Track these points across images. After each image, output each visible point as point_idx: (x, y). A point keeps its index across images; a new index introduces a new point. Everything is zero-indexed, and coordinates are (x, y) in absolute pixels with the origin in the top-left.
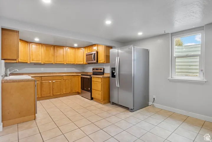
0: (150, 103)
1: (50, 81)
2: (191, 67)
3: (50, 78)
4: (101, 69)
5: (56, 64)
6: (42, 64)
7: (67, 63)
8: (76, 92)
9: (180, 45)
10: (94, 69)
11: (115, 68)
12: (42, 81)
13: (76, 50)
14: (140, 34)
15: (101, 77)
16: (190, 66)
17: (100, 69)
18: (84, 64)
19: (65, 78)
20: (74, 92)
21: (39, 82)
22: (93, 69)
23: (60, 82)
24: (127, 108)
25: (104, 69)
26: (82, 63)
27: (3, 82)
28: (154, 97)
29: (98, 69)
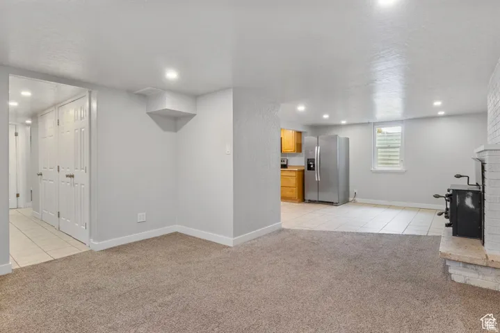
0: (351, 199)
2: (392, 158)
9: (379, 132)
11: (314, 159)
14: (344, 122)
15: (296, 170)
16: (390, 156)
24: (331, 203)
28: (355, 191)
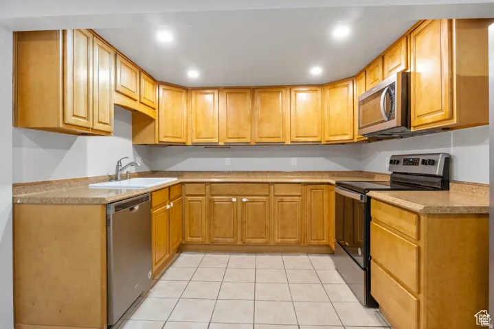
1: (234, 200)
3: (235, 189)
4: (432, 163)
5: (259, 144)
6: (222, 147)
7: (296, 139)
8: (319, 246)
10: (398, 162)
12: (212, 195)
13: (328, 92)
15: (418, 207)
17: (424, 162)
18: (356, 140)
19: (281, 190)
20: (313, 242)
21: (204, 197)
22: (391, 162)
23: (264, 205)
25: (448, 161)
26: (347, 137)
27: (19, 201)
29: (415, 162)
